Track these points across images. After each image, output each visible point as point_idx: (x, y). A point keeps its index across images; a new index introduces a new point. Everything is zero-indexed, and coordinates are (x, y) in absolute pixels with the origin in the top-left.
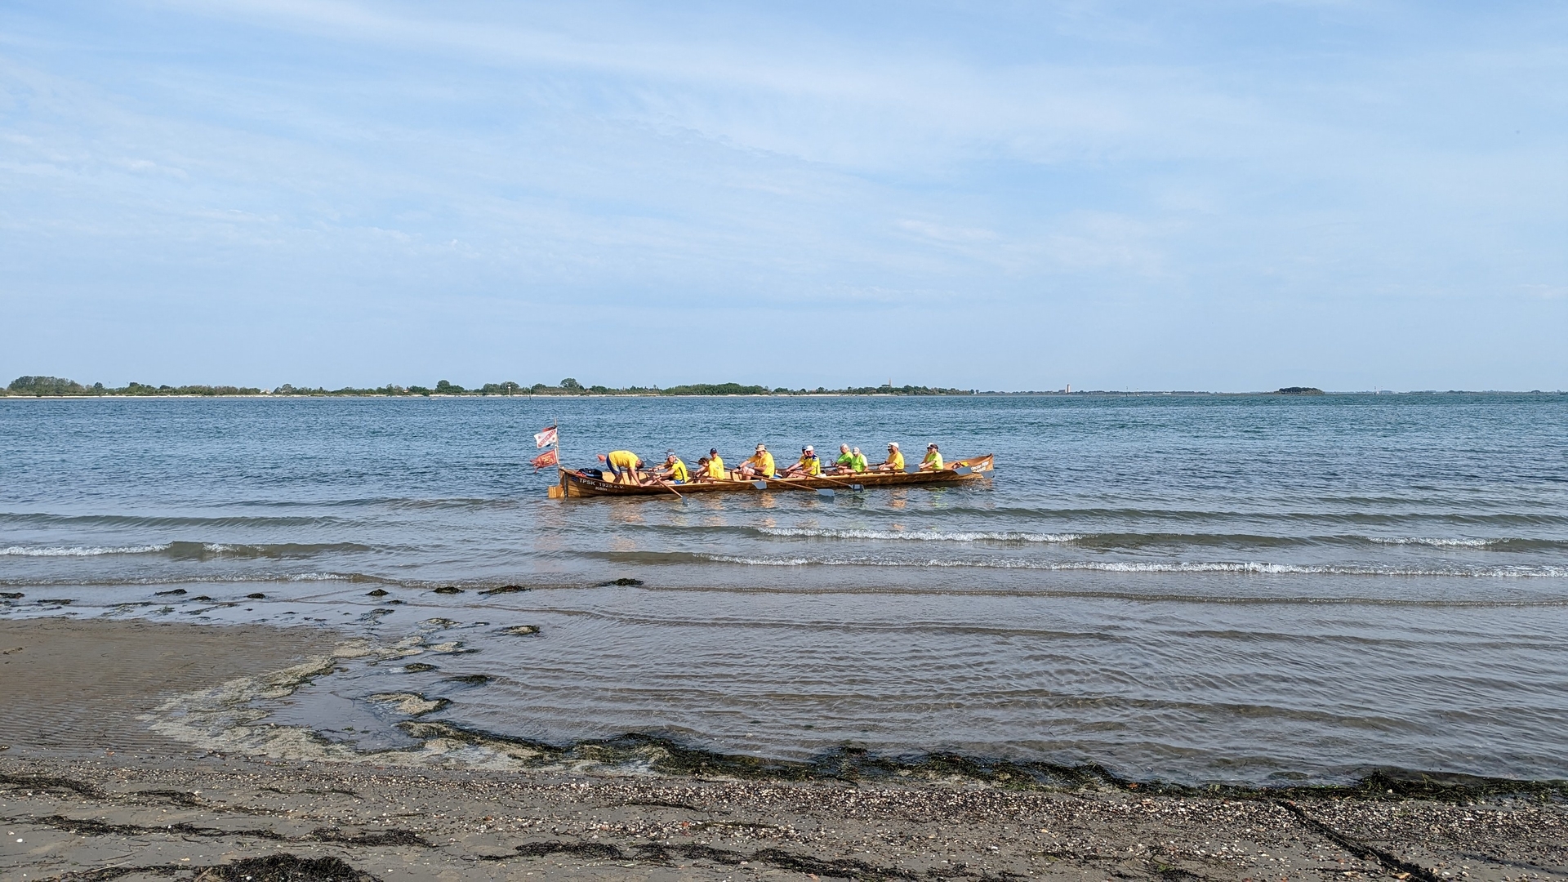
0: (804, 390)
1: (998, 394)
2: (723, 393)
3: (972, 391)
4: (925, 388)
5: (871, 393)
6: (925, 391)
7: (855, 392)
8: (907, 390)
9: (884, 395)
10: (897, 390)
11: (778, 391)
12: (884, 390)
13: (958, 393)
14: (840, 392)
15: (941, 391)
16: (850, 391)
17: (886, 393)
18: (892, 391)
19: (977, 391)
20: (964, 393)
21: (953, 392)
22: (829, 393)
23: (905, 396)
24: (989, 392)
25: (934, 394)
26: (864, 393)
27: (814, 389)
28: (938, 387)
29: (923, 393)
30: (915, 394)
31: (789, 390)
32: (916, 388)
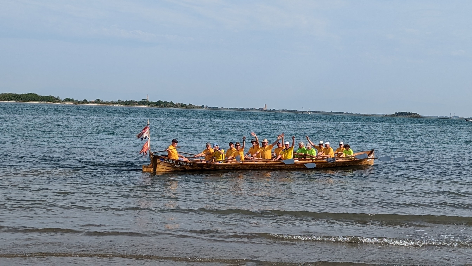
0: (85, 100)
1: (220, 109)
2: (25, 100)
3: (203, 106)
4: (171, 103)
5: (134, 105)
6: (172, 105)
7: (123, 103)
8: (159, 103)
9: (144, 106)
10: (153, 103)
11: (67, 100)
12: (143, 103)
13: (194, 107)
14: (112, 103)
15: (182, 105)
16: (119, 102)
17: (145, 105)
18: (149, 104)
19: (206, 106)
20: (198, 107)
21: (190, 106)
22: (104, 103)
23: (157, 107)
24: (214, 108)
25: (178, 107)
26: (129, 104)
27: (93, 100)
28: (180, 103)
29: (170, 106)
30: (165, 106)
31: (75, 100)
32: (166, 102)
